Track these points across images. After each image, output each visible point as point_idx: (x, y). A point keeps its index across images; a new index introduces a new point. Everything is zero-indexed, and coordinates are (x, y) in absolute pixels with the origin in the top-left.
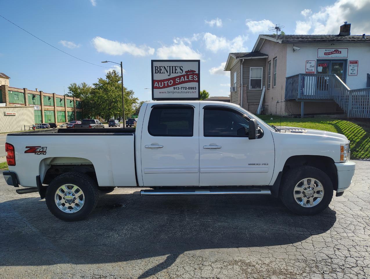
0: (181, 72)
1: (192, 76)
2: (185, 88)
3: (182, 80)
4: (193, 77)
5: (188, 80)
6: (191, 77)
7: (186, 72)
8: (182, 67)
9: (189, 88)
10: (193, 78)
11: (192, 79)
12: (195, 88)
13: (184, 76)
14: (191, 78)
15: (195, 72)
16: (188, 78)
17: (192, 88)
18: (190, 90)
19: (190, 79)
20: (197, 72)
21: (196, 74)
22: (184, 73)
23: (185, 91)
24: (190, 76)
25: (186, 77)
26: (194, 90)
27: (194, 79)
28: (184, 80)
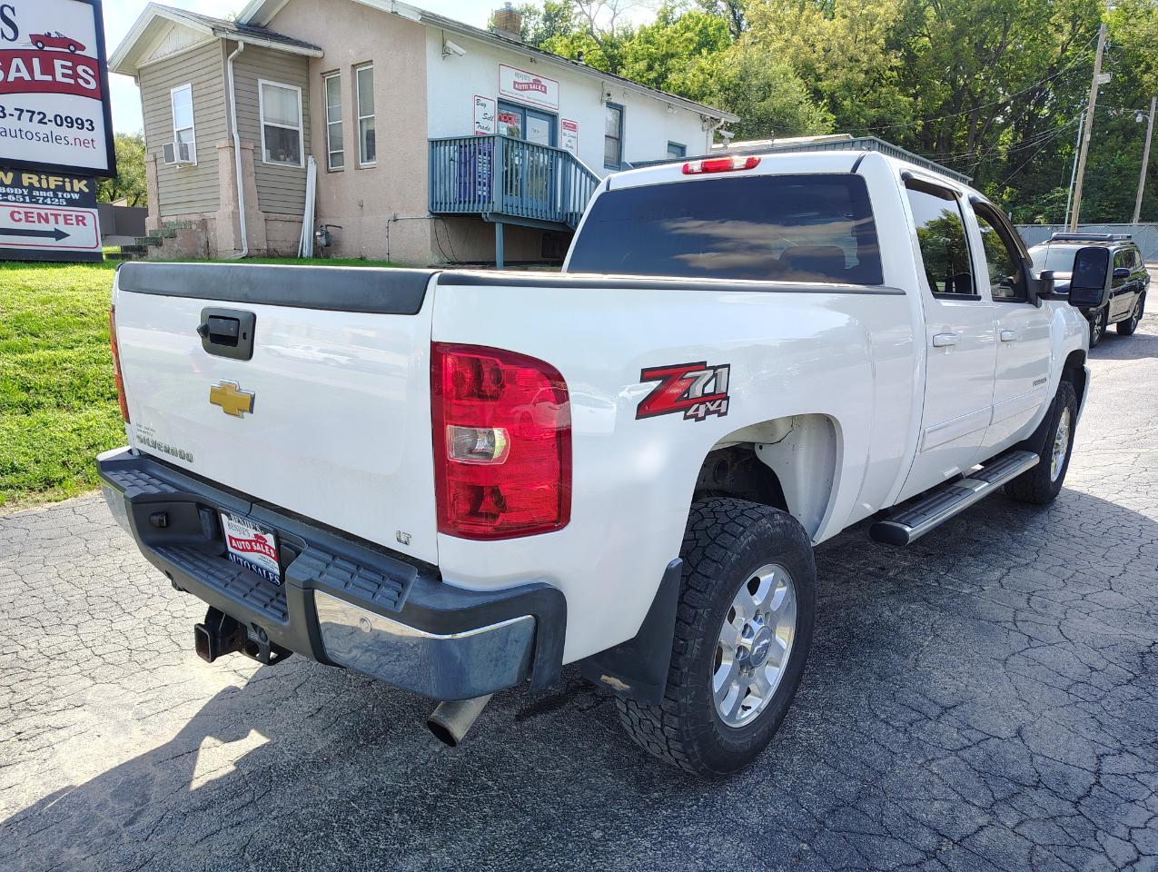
0: (9, 32)
1: (70, 64)
2: (37, 118)
3: (19, 75)
4: (73, 68)
5: (49, 78)
6: (63, 67)
7: (35, 39)
8: (13, 10)
9: (60, 120)
10: (76, 76)
11: (72, 81)
12: (87, 125)
13: (26, 56)
14: (64, 75)
15: (83, 48)
16: (48, 68)
17: (71, 122)
18: (63, 131)
19: (59, 78)
20: (91, 52)
21: (86, 61)
22: (24, 43)
23: (35, 127)
24: (58, 63)
25: (36, 62)
26: (84, 134)
27: (81, 82)
28: (27, 77)
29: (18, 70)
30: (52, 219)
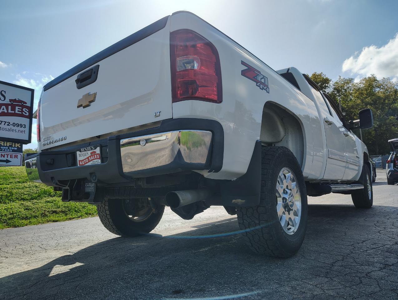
0: (2, 98)
1: (21, 108)
2: (7, 124)
3: (3, 111)
4: (22, 109)
5: (13, 112)
6: (18, 109)
7: (11, 100)
8: (5, 92)
9: (14, 125)
10: (22, 111)
11: (21, 113)
12: (23, 126)
13: (7, 105)
14: (18, 111)
15: (26, 103)
16: (13, 109)
17: (18, 125)
18: (15, 128)
19: (17, 112)
20: (29, 104)
21: (27, 107)
22: (7, 101)
23: (6, 127)
24: (17, 108)
25: (10, 107)
26: (22, 129)
27: (24, 113)
28: (6, 111)
29: (3, 109)
30: (6, 156)
